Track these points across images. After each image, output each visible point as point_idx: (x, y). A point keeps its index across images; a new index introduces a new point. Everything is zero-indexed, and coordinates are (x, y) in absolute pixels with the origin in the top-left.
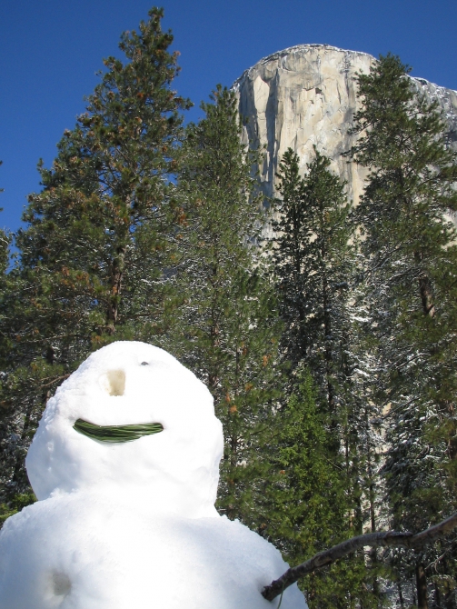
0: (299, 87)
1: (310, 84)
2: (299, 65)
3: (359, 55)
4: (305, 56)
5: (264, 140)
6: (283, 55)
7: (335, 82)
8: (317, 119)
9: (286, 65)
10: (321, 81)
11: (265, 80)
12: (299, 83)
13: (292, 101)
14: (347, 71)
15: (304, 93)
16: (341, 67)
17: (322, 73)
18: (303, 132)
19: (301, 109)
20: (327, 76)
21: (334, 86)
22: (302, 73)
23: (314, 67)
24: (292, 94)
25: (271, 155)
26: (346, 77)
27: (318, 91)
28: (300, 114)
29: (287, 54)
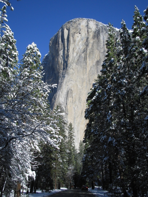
0: (75, 33)
1: (77, 32)
2: (75, 25)
3: (91, 20)
4: (77, 22)
5: (66, 49)
6: (71, 22)
7: (84, 29)
8: (79, 42)
9: (72, 25)
10: (81, 30)
11: (67, 29)
12: (74, 32)
13: (73, 37)
14: (87, 26)
15: (76, 34)
16: (86, 24)
17: (81, 27)
18: (75, 46)
19: (75, 40)
20: (82, 28)
21: (84, 31)
22: (76, 28)
23: (79, 26)
24: (73, 35)
25: (68, 53)
26: (87, 28)
27: (80, 33)
28: (74, 41)
29: (72, 22)
